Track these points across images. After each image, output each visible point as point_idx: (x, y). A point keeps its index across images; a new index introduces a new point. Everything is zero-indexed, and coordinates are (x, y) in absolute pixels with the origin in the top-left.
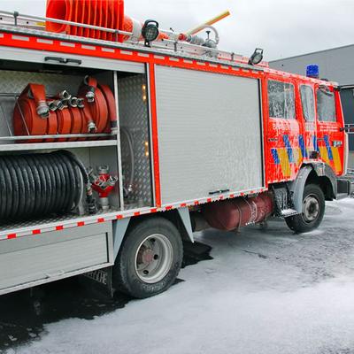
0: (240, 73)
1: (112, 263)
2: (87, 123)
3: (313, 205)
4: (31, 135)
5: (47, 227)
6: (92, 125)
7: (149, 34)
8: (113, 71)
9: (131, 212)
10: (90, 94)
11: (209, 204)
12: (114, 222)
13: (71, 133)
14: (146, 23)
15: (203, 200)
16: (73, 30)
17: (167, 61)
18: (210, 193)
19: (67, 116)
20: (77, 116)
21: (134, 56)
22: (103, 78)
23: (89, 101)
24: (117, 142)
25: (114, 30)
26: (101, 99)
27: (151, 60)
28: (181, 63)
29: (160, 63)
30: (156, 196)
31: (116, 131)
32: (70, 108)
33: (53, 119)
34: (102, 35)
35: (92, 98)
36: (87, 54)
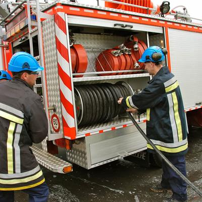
2: (134, 64)
4: (105, 71)
6: (137, 65)
7: (165, 10)
8: (146, 32)
10: (136, 46)
13: (125, 70)
14: (163, 3)
15: (194, 108)
17: (173, 25)
18: (197, 104)
23: (135, 50)
25: (147, 8)
26: (142, 49)
27: (166, 25)
28: (180, 27)
32: (124, 55)
35: (136, 48)
36: (135, 22)
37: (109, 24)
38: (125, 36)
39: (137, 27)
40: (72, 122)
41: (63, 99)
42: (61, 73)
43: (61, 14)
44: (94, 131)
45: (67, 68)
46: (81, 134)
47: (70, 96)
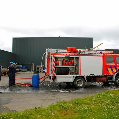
1: (73, 82)
6: (71, 64)
7: (80, 52)
9: (76, 75)
11: (90, 76)
12: (73, 77)
13: (68, 65)
15: (89, 75)
16: (69, 53)
17: (83, 55)
19: (68, 63)
20: (69, 63)
21: (77, 55)
22: (73, 58)
24: (75, 66)
26: (72, 61)
28: (85, 55)
29: (81, 56)
31: (75, 65)
33: (66, 63)
34: (74, 53)
36: (71, 55)
37: (64, 56)
43: (54, 55)
44: (59, 76)
45: (54, 64)
46: (56, 76)
47: (54, 69)
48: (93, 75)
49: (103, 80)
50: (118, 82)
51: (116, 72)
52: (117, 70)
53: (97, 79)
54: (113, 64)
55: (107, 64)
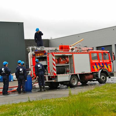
0: (86, 53)
1: (69, 80)
2: (66, 62)
3: (103, 77)
4: (60, 64)
5: (61, 75)
9: (71, 74)
11: (82, 74)
13: (64, 63)
15: (81, 73)
17: (75, 53)
21: (71, 53)
22: (67, 56)
24: (69, 65)
25: (68, 50)
27: (73, 53)
30: (74, 72)
31: (69, 63)
32: (64, 60)
35: (66, 59)
36: (66, 54)
37: (61, 55)
38: (64, 57)
39: (66, 55)
40: (55, 73)
41: (54, 69)
42: (53, 64)
43: (54, 54)
44: (59, 75)
45: (55, 63)
46: (57, 75)
47: (55, 68)
48: (84, 73)
49: (91, 77)
50: (102, 79)
51: (100, 69)
52: (100, 67)
53: (86, 77)
54: (97, 61)
55: (93, 62)
